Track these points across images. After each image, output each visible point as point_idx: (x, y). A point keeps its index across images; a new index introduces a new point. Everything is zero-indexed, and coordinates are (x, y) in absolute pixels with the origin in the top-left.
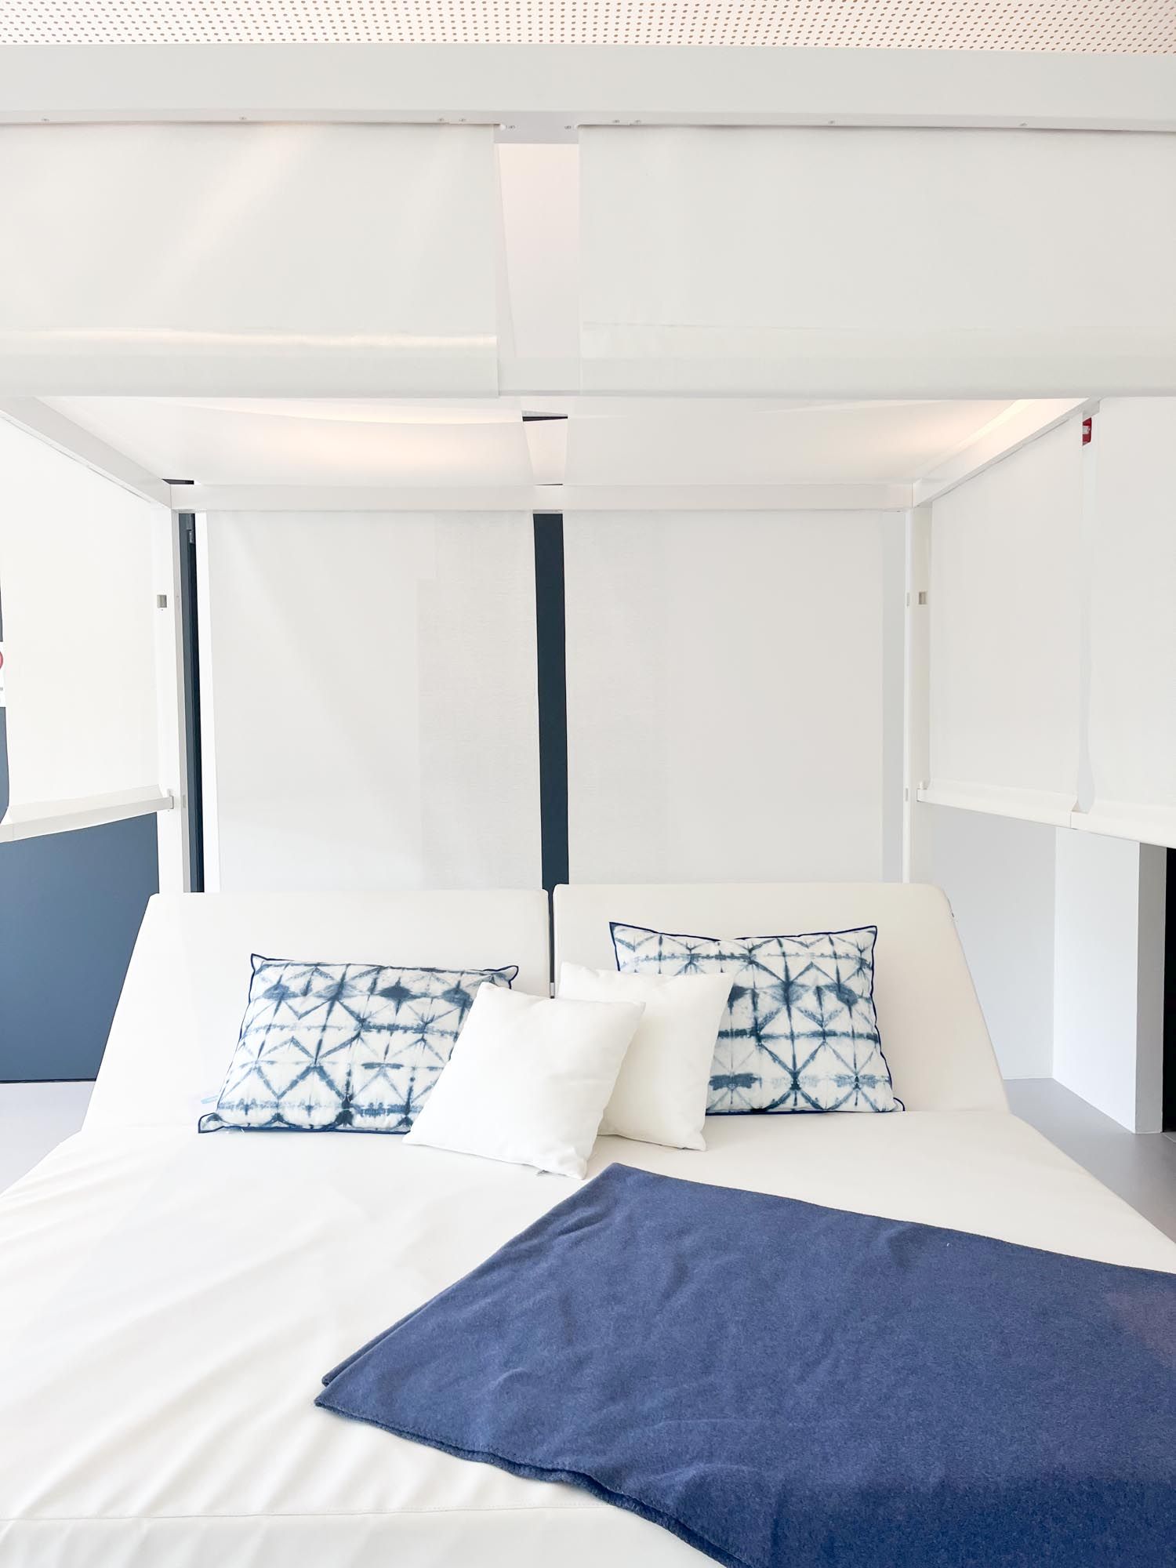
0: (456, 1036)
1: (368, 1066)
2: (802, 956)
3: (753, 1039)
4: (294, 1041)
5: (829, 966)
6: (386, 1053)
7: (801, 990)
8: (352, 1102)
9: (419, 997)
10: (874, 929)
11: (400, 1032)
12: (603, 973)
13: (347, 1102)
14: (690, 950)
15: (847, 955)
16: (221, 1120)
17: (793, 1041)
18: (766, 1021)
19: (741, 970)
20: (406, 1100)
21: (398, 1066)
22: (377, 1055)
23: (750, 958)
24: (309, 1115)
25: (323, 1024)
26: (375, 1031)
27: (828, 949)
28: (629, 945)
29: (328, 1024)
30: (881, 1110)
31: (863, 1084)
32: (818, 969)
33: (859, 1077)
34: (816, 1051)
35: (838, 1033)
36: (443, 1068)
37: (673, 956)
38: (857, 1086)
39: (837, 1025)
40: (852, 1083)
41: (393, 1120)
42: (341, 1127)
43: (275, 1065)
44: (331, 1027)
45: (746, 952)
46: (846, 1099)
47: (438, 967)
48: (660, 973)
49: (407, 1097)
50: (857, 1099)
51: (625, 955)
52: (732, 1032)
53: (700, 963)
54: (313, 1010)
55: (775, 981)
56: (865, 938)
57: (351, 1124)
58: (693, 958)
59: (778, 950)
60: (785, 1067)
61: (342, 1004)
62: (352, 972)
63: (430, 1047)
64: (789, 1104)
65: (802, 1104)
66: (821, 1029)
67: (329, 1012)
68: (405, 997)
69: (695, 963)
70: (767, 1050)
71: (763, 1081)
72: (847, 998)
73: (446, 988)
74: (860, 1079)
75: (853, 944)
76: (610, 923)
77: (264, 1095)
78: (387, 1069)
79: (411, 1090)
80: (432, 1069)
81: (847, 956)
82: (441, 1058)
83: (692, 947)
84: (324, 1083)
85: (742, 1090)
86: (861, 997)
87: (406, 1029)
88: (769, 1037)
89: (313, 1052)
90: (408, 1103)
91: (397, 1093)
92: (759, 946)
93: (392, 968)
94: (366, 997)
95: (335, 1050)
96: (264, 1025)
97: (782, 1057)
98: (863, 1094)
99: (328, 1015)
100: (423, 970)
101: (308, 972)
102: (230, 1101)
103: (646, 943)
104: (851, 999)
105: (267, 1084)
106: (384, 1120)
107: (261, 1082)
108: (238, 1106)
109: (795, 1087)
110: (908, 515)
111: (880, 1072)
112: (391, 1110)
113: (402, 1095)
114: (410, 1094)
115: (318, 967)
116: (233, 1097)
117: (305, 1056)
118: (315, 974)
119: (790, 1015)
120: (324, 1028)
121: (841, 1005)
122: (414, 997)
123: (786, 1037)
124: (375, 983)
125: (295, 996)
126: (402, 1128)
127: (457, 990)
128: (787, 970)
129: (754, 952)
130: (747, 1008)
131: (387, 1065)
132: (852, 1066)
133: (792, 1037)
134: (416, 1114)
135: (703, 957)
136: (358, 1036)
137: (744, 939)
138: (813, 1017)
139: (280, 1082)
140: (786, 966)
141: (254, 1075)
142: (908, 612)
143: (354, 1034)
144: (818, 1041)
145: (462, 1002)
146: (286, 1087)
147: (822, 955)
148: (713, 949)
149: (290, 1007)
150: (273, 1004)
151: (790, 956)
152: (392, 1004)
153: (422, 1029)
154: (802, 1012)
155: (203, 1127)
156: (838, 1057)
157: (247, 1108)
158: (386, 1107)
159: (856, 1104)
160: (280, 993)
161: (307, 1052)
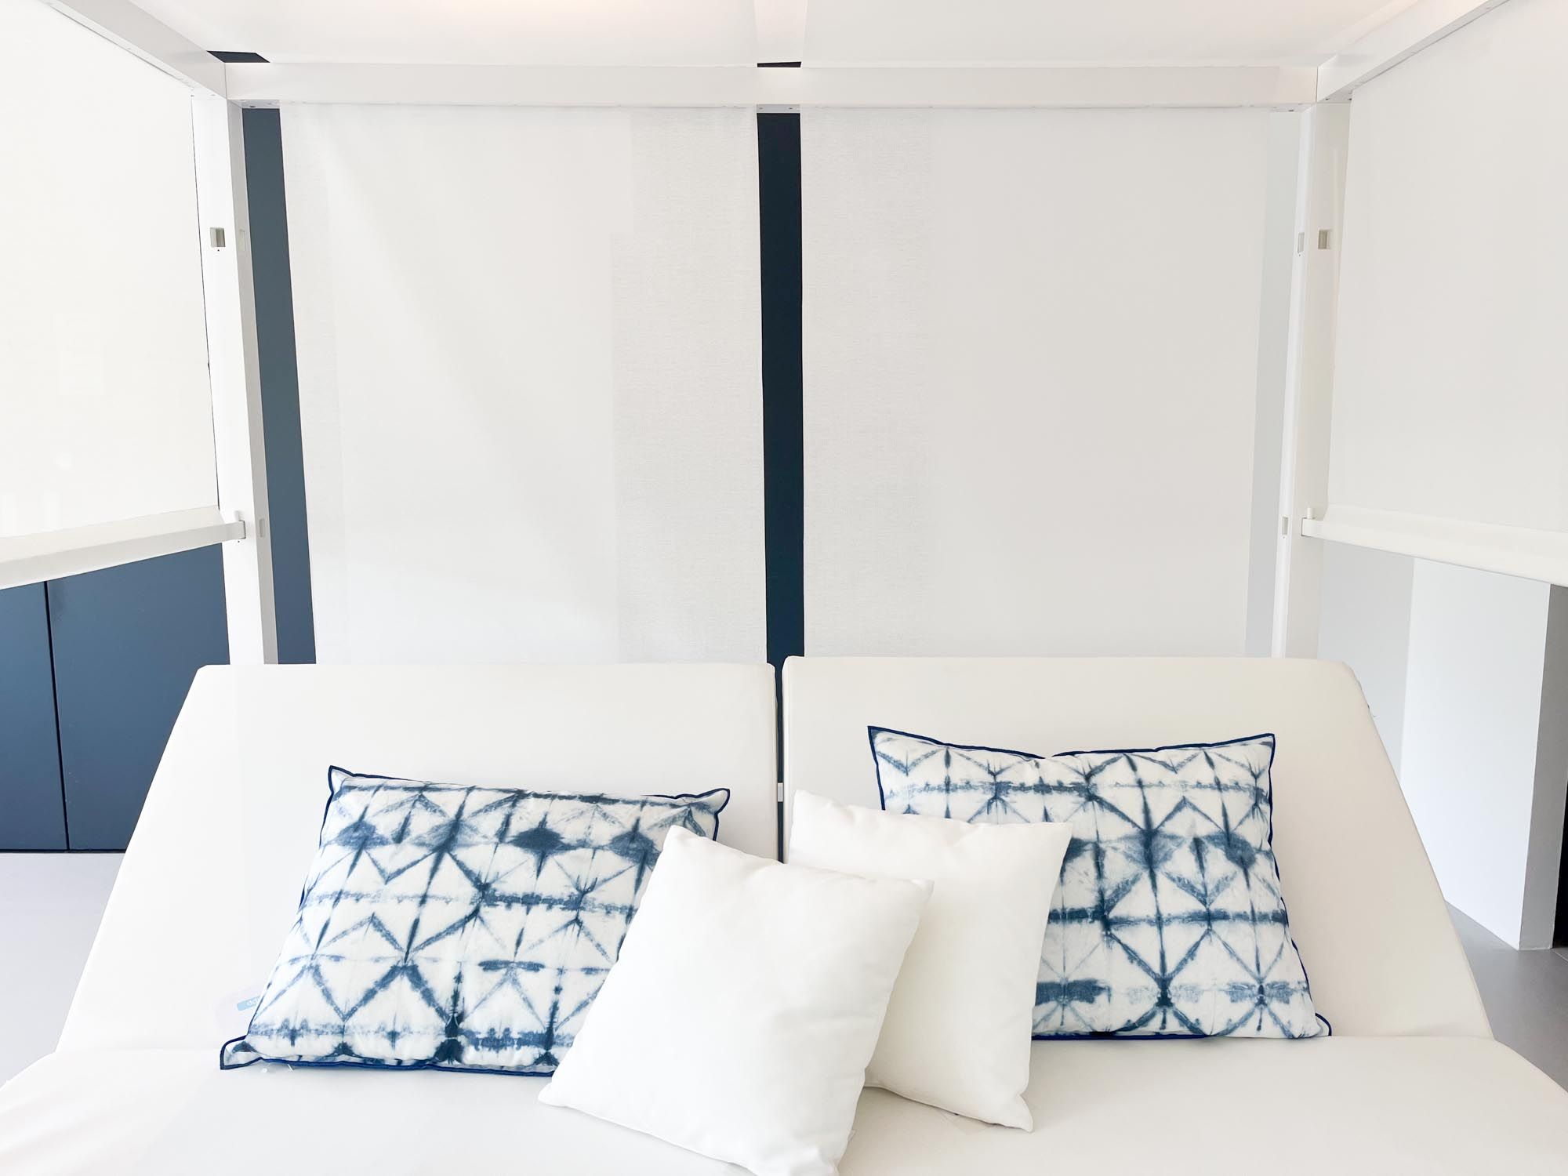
0: (630, 913)
1: (489, 966)
2: (1169, 786)
3: (1097, 925)
4: (375, 922)
5: (1210, 801)
6: (518, 943)
7: (1171, 845)
8: (461, 1025)
9: (574, 848)
10: (1270, 739)
11: (542, 907)
12: (860, 813)
13: (454, 1024)
14: (994, 775)
15: (1237, 784)
16: (255, 1051)
17: (1160, 928)
18: (1117, 896)
19: (1076, 811)
20: (547, 1026)
21: (535, 967)
22: (504, 947)
23: (1088, 790)
24: (393, 1046)
25: (421, 892)
26: (502, 905)
27: (1206, 775)
28: (898, 765)
29: (431, 892)
30: (1297, 1036)
31: (1271, 996)
32: (1195, 808)
33: (1264, 985)
34: (1197, 945)
35: (1231, 915)
36: (608, 970)
37: (968, 786)
38: (1261, 1002)
39: (1231, 900)
40: (1254, 995)
41: (526, 1055)
42: (445, 1063)
43: (342, 962)
44: (433, 897)
45: (1082, 780)
46: (1244, 1021)
47: (609, 794)
48: (948, 816)
49: (549, 1020)
50: (1260, 1021)
51: (892, 780)
52: (1064, 914)
53: (1012, 797)
54: (409, 867)
55: (1128, 829)
56: (1256, 753)
57: (459, 1060)
58: (1000, 790)
59: (1128, 777)
60: (1148, 970)
61: (454, 858)
62: (476, 801)
63: (588, 934)
64: (1154, 1026)
65: (1173, 1026)
66: (1203, 909)
67: (434, 870)
68: (553, 846)
69: (1003, 797)
70: (1119, 942)
71: (1112, 992)
72: (1240, 854)
73: (617, 831)
74: (1267, 990)
75: (1242, 766)
76: (869, 727)
77: (320, 1013)
78: (519, 970)
79: (555, 1008)
80: (589, 971)
81: (1237, 787)
82: (604, 953)
83: (997, 770)
84: (417, 994)
85: (1080, 1006)
86: (1259, 850)
87: (550, 903)
88: (1122, 922)
89: (403, 940)
90: (550, 1030)
91: (534, 1013)
92: (1100, 769)
93: (536, 796)
94: (492, 847)
95: (439, 936)
96: (331, 893)
97: (1144, 955)
98: (1271, 1014)
99: (432, 876)
100: (584, 799)
101: (408, 801)
102: (268, 1022)
103: (926, 762)
104: (1246, 856)
105: (327, 995)
106: (512, 1056)
107: (317, 992)
108: (279, 1031)
109: (1164, 1001)
110: (1306, 118)
111: (1294, 977)
112: (524, 1041)
113: (541, 1018)
114: (553, 1015)
115: (425, 793)
116: (273, 1016)
117: (391, 947)
118: (418, 805)
119: (1154, 886)
120: (424, 899)
121: (1231, 868)
122: (567, 847)
123: (1150, 922)
124: (507, 823)
125: (383, 842)
126: (543, 1068)
127: (634, 834)
128: (1146, 811)
129: (1094, 780)
130: (1087, 874)
131: (520, 964)
132: (1253, 968)
133: (1159, 922)
134: (564, 1049)
135: (1015, 789)
136: (475, 913)
137: (1073, 754)
138: (1190, 888)
139: (347, 992)
140: (1145, 804)
141: (308, 979)
142: (1299, 263)
143: (470, 909)
144: (1199, 929)
145: (641, 855)
146: (357, 1002)
147: (1199, 785)
148: (1028, 774)
149: (374, 862)
150: (348, 854)
151: (1150, 786)
152: (530, 859)
153: (576, 903)
154: (1173, 880)
155: (228, 1060)
156: (1232, 953)
157: (293, 1035)
158: (515, 1035)
159: (1259, 1028)
160: (361, 837)
161: (393, 941)
